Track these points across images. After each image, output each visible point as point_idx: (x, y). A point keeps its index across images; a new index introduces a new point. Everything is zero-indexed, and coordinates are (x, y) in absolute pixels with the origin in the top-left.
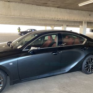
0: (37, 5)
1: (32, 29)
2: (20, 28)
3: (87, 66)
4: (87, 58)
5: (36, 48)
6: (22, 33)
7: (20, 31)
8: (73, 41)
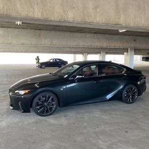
0: (70, 32)
1: (56, 59)
2: (39, 58)
3: (127, 95)
4: (127, 87)
5: (81, 77)
6: (43, 64)
7: (38, 62)
8: (113, 71)
